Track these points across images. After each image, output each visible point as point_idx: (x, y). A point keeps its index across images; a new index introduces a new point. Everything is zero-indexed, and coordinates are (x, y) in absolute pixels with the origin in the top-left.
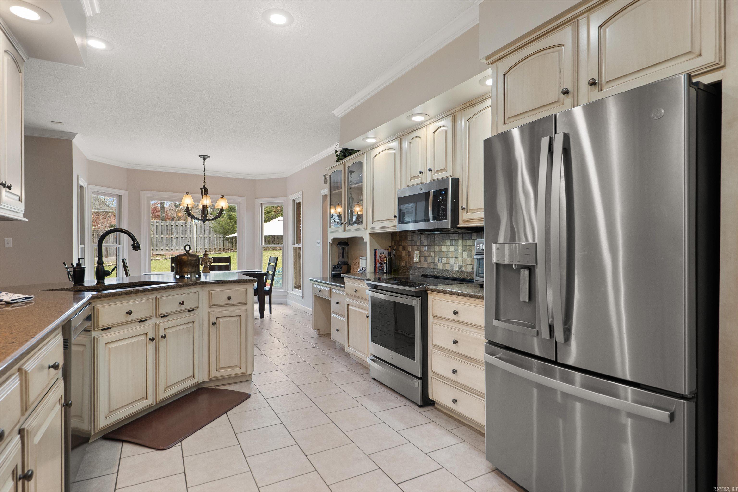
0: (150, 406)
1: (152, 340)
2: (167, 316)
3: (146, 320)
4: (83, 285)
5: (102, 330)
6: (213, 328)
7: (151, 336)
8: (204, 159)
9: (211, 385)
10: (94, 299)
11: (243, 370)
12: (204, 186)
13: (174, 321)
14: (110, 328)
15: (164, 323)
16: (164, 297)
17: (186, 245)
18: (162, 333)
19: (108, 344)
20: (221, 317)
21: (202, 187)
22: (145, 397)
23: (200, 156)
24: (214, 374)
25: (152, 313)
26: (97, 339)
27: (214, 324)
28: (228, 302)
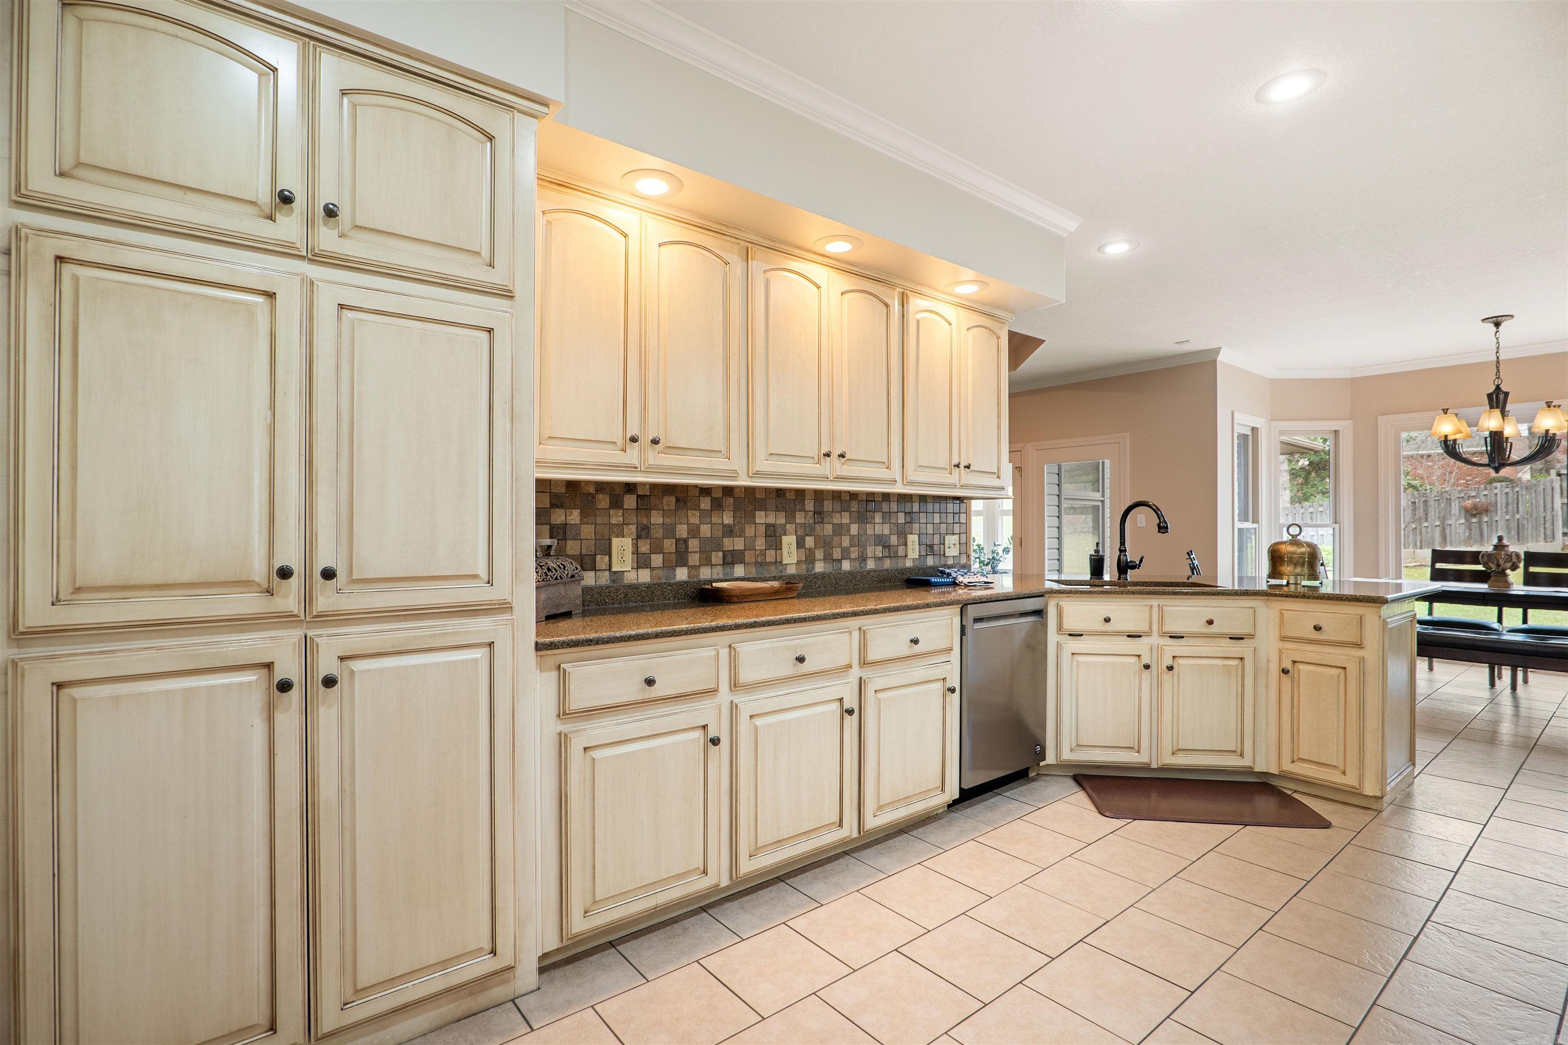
0: (1146, 768)
1: (1147, 667)
2: (1183, 637)
3: (1140, 636)
4: (1102, 578)
5: (1070, 635)
6: (1286, 679)
7: (1146, 660)
8: (1497, 325)
9: (1288, 787)
10: (1055, 593)
11: (1350, 780)
12: (1498, 388)
13: (1194, 648)
14: (1081, 635)
15: (1176, 647)
16: (1174, 606)
18: (1168, 661)
19: (1080, 656)
20: (1302, 662)
21: (1492, 389)
22: (1136, 748)
23: (1483, 320)
24: (1287, 766)
25: (1150, 628)
26: (1061, 645)
27: (1285, 672)
28: (1315, 635)
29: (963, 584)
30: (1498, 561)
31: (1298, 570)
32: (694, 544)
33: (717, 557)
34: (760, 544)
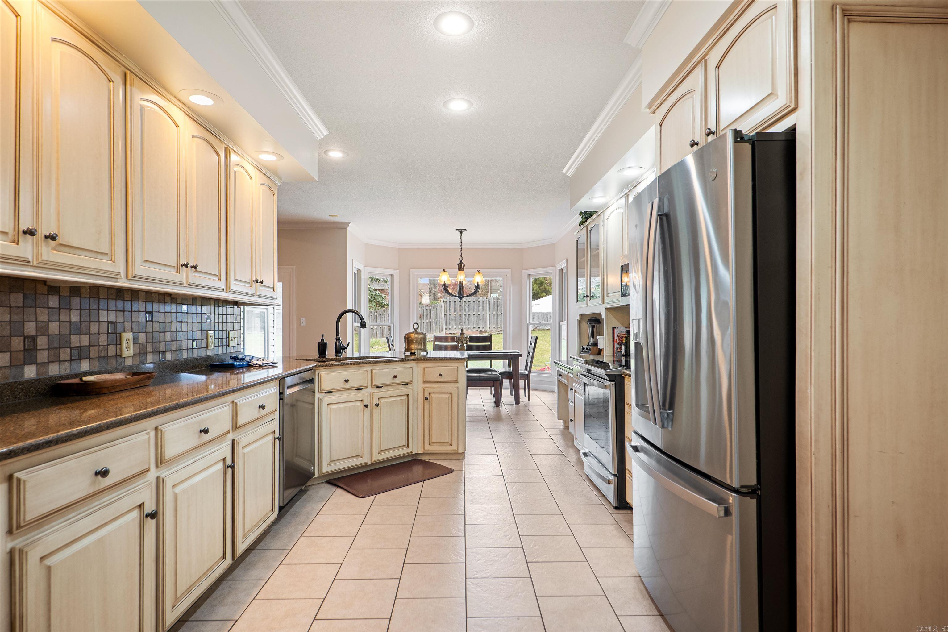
0: (365, 465)
1: (367, 406)
2: (382, 387)
3: (362, 389)
4: (325, 357)
5: (326, 393)
6: (426, 403)
7: (365, 403)
8: (461, 233)
9: (426, 458)
10: (318, 367)
11: (454, 447)
12: (461, 261)
13: (387, 392)
14: (332, 392)
15: (379, 393)
16: (378, 369)
17: (415, 323)
18: (376, 401)
19: (331, 405)
20: (433, 393)
21: (459, 262)
22: (361, 456)
23: (457, 230)
24: (427, 448)
25: (367, 383)
26: (321, 399)
27: (426, 399)
28: (439, 379)
29: (258, 365)
30: (462, 340)
31: (419, 347)
32: (42, 341)
33: (65, 354)
34: (103, 340)
